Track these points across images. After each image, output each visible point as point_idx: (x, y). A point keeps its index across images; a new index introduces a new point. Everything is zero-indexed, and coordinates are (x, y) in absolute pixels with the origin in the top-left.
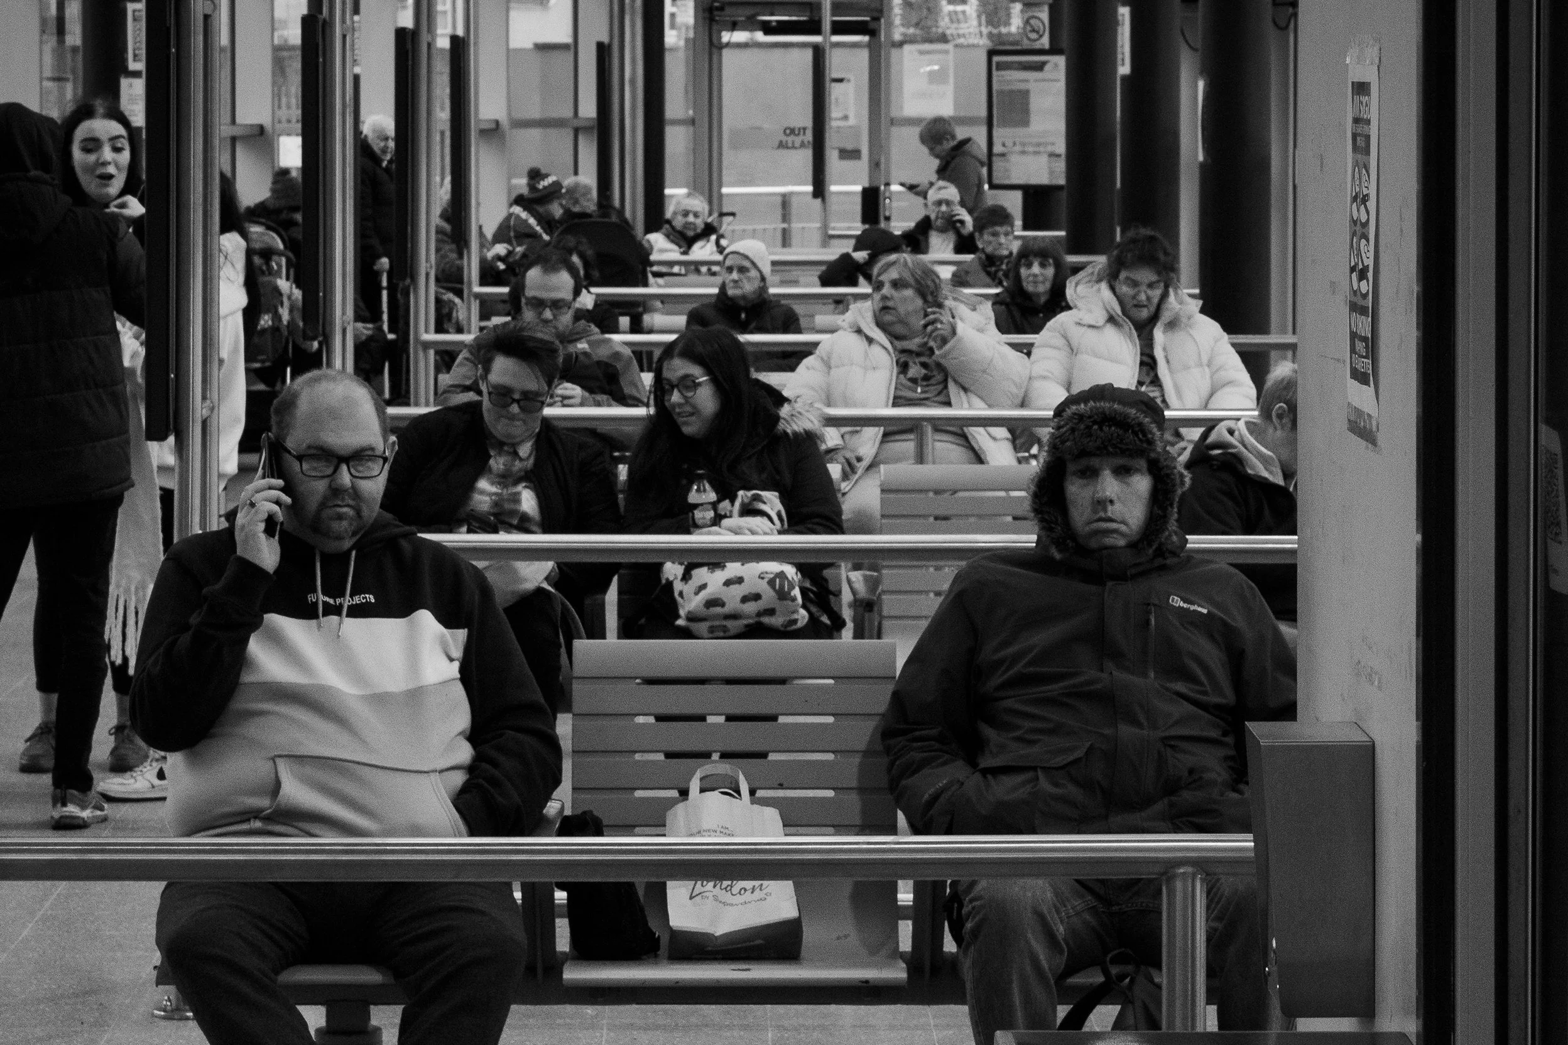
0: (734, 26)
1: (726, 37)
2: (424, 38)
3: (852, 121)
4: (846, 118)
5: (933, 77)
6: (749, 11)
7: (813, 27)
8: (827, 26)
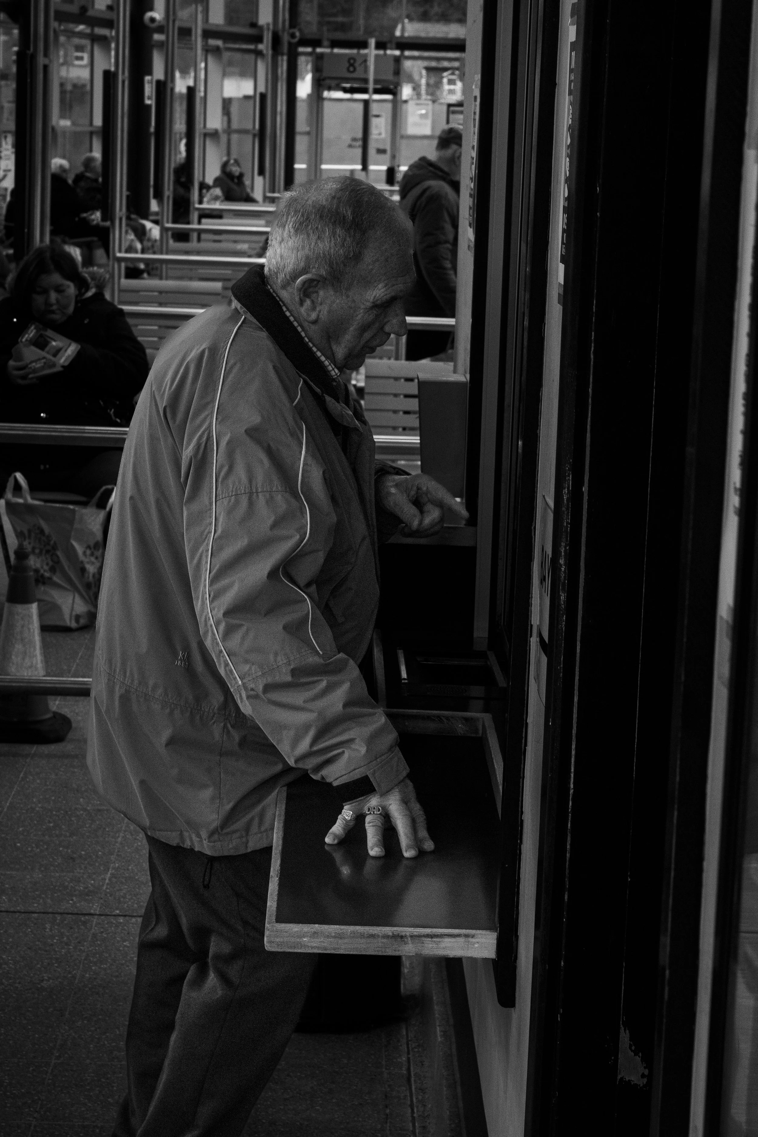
0: (330, 89)
1: (326, 94)
2: (169, 85)
3: (383, 136)
4: (380, 134)
5: (422, 116)
6: (336, 82)
7: (365, 91)
8: (371, 90)
